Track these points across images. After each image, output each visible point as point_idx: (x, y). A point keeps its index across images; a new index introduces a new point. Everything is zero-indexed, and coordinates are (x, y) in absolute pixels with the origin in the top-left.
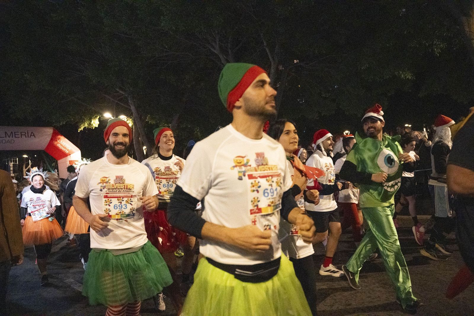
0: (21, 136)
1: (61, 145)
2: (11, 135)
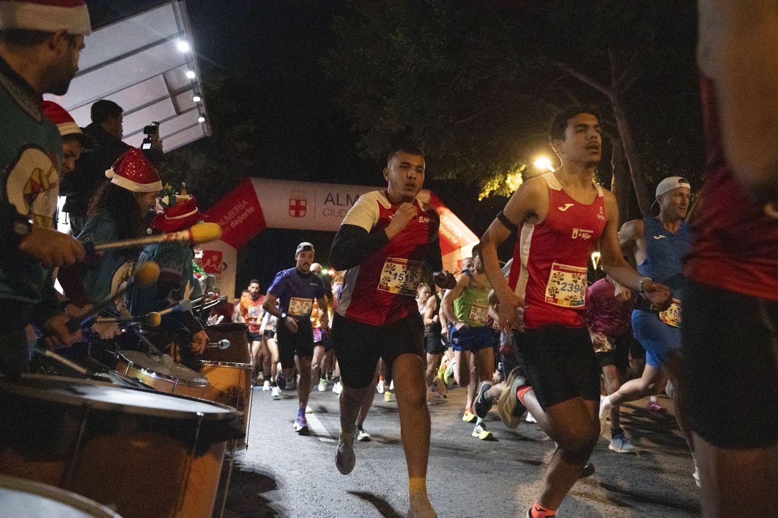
1: (445, 226)
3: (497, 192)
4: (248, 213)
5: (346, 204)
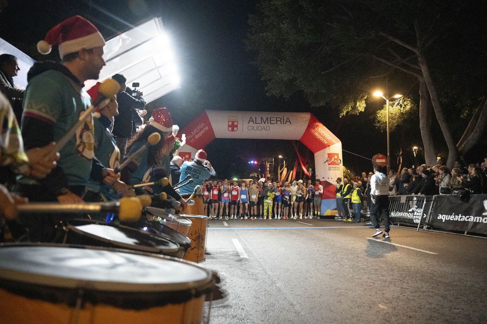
0: (277, 123)
1: (319, 134)
2: (267, 121)
3: (351, 112)
4: (204, 130)
5: (260, 122)
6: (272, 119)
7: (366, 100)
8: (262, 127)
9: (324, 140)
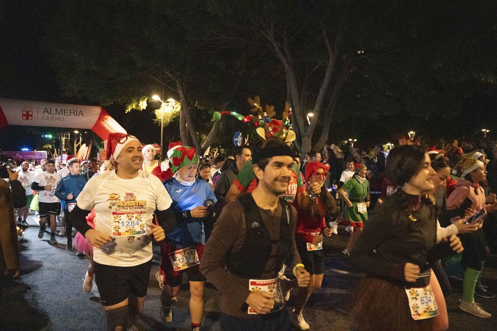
0: (70, 114)
1: (108, 125)
2: (61, 112)
3: (135, 109)
5: (55, 113)
6: (66, 111)
7: (147, 101)
8: (57, 118)
9: (111, 131)
